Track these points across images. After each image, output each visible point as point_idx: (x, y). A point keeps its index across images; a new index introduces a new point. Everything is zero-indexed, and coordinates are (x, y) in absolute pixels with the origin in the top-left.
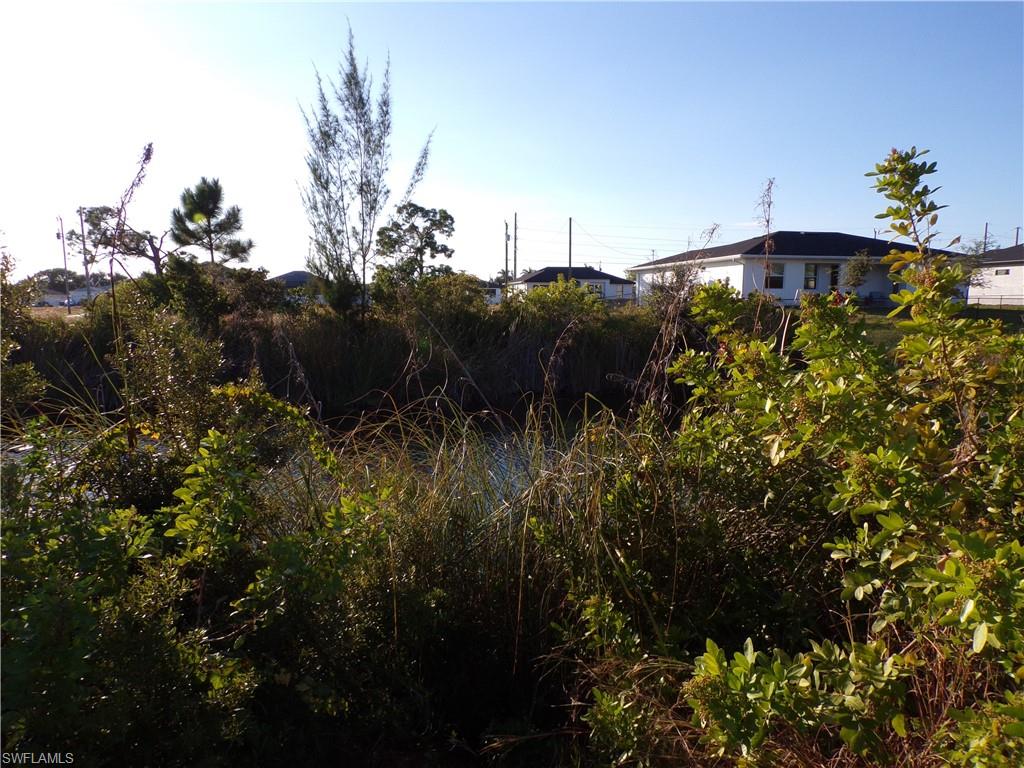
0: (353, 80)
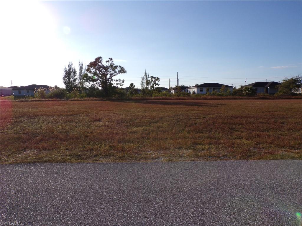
0: (146, 74)
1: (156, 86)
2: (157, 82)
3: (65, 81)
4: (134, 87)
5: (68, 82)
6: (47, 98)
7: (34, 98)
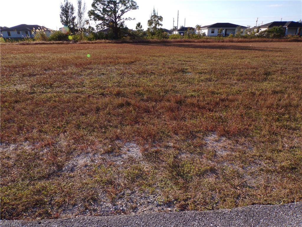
1: (159, 26)
2: (160, 22)
3: (62, 20)
4: (141, 27)
5: (66, 21)
6: (50, 40)
7: (34, 40)
